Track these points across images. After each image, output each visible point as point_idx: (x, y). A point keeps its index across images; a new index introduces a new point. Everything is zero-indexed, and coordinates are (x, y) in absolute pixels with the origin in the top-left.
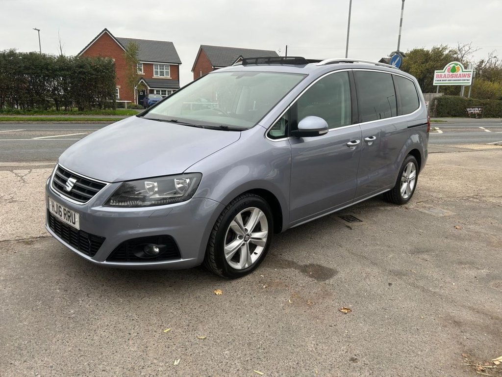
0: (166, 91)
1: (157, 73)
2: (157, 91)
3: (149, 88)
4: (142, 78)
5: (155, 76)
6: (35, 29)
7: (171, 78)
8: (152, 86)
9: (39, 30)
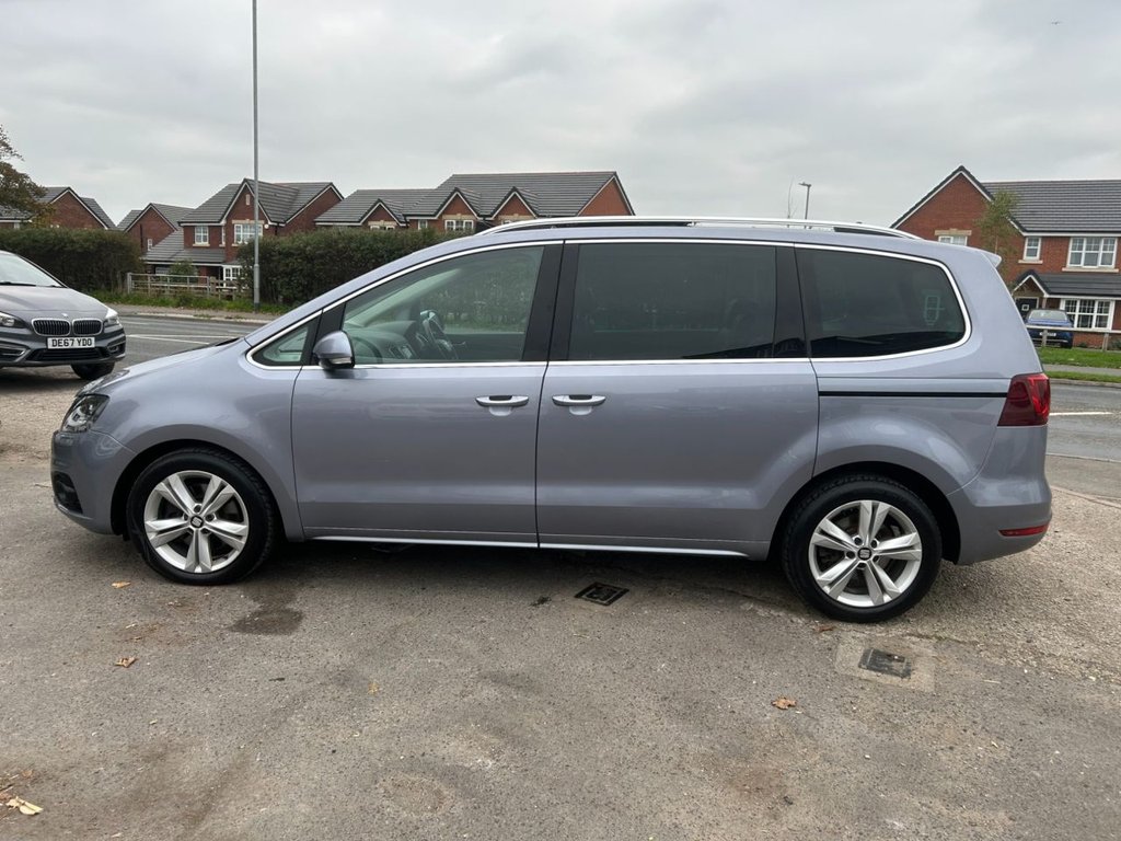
0: (1094, 302)
1: (1077, 258)
2: (1068, 302)
3: (1046, 296)
4: (1031, 272)
5: (1070, 267)
6: (804, 184)
7: (1117, 271)
8: (1053, 290)
9: (809, 186)
